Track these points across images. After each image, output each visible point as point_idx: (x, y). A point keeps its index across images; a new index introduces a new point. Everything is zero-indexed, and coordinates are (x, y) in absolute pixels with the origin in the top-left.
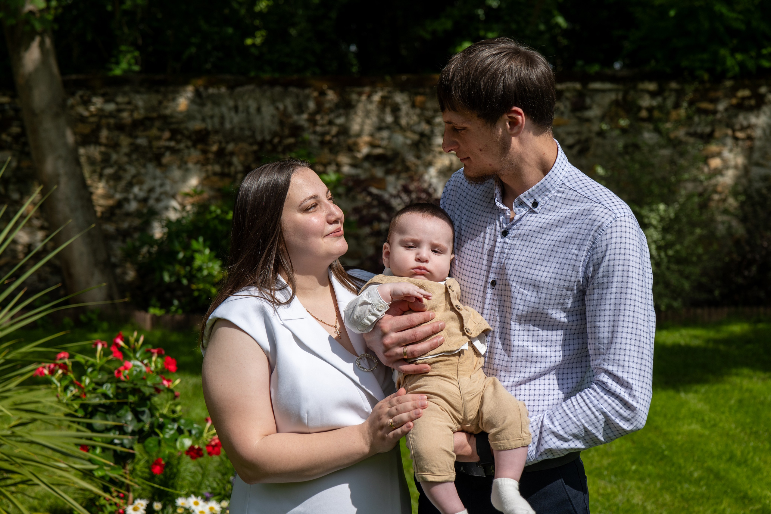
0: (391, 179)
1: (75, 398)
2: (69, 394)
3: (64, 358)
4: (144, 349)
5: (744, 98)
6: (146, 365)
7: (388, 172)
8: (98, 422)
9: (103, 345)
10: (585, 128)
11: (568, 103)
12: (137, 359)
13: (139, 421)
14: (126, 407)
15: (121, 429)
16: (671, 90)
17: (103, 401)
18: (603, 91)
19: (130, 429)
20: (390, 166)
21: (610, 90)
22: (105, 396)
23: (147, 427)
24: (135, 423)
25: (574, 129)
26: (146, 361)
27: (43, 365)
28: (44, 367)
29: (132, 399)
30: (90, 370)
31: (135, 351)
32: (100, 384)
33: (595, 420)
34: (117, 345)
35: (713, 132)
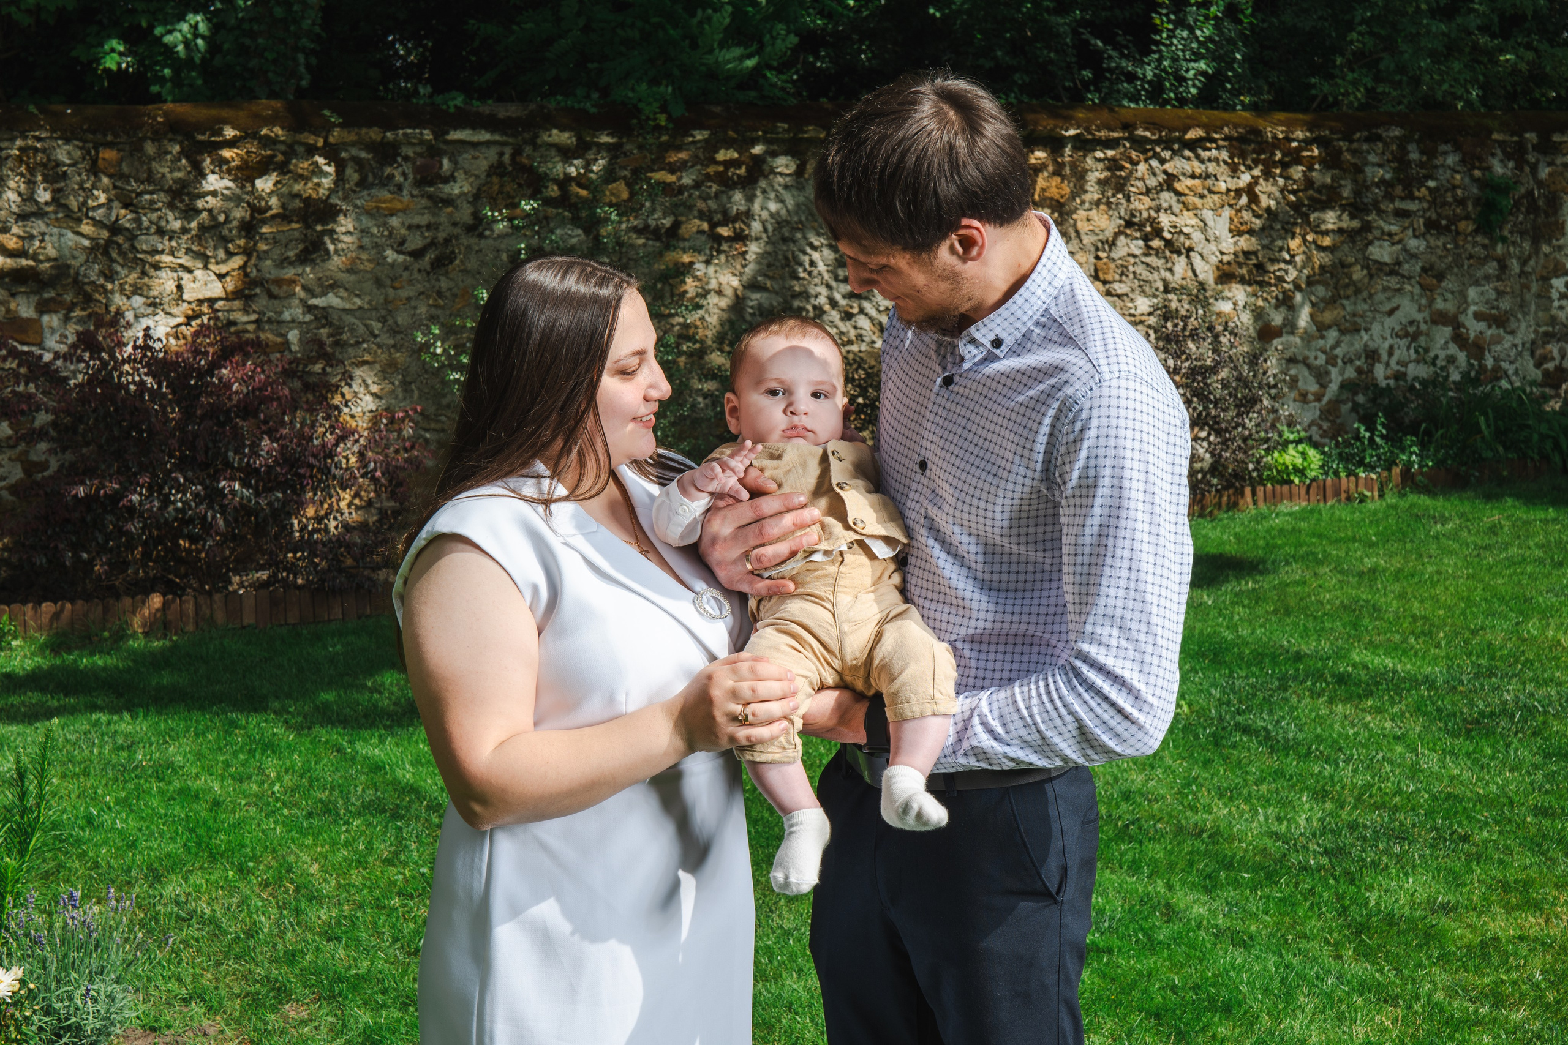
0: (51, 320)
5: (729, 164)
7: (43, 308)
10: (444, 215)
11: (408, 168)
16: (600, 146)
18: (475, 145)
20: (49, 294)
21: (488, 144)
25: (424, 219)
33: (1059, 722)
35: (676, 225)
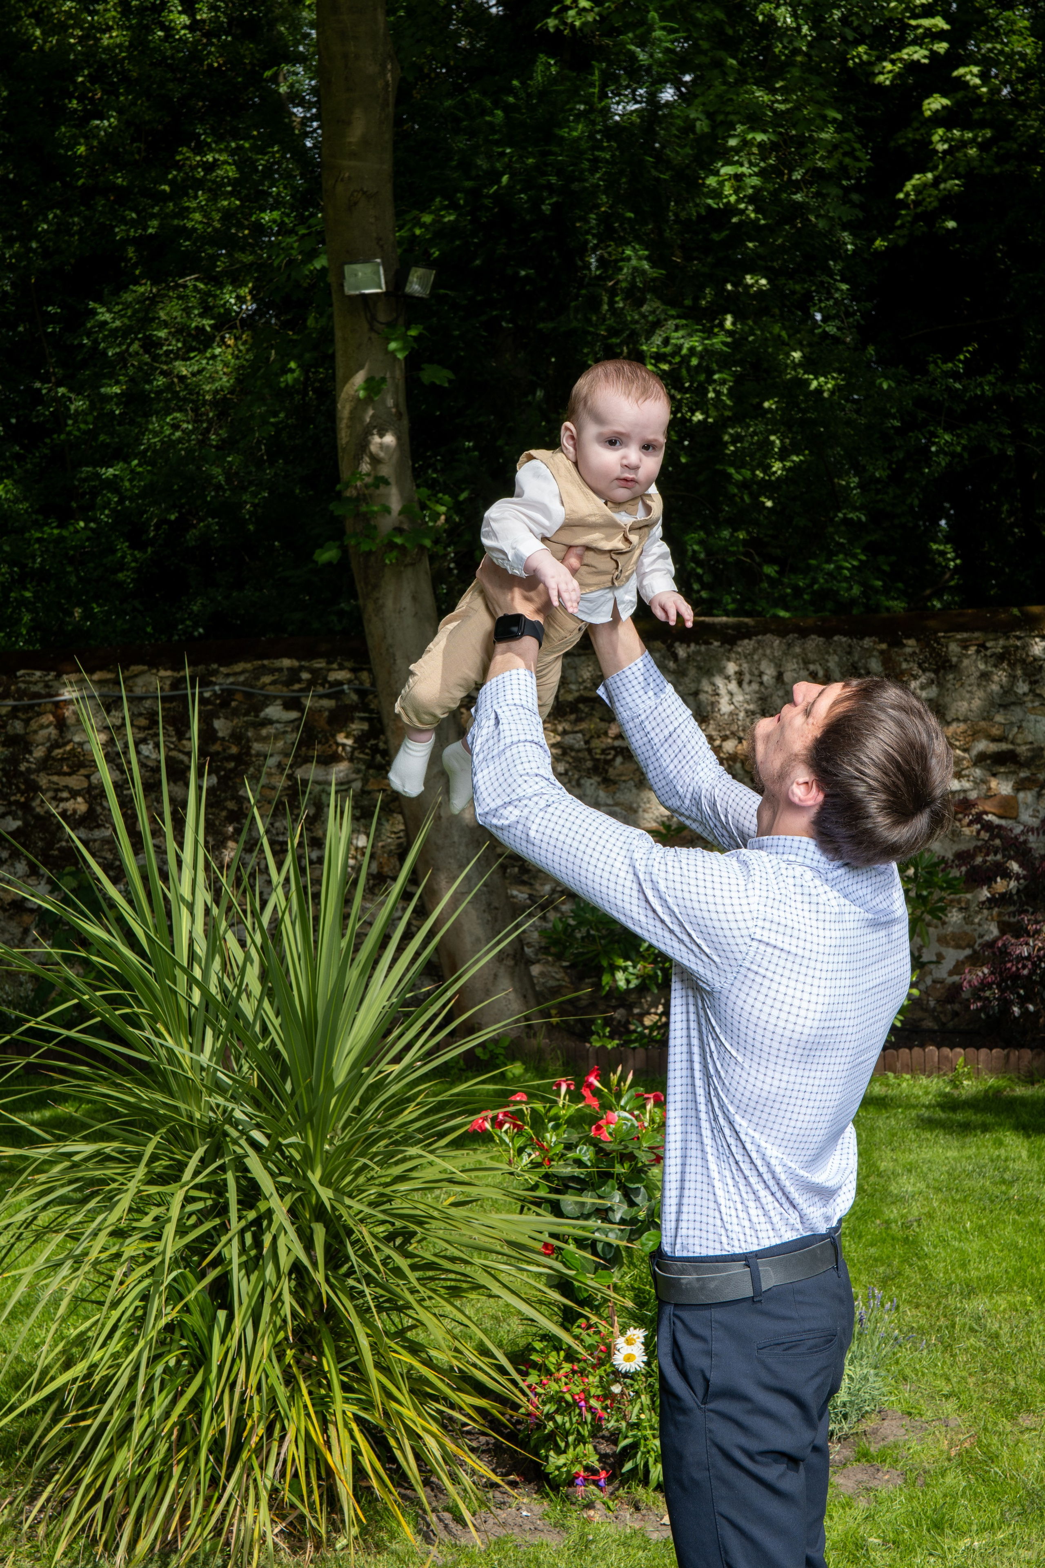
1: (535, 1165)
2: (525, 1160)
3: (521, 1102)
4: (633, 1092)
6: (637, 1118)
8: (569, 1201)
9: (568, 1086)
12: (623, 1108)
13: (632, 1204)
14: (611, 1182)
15: (603, 1214)
17: (577, 1171)
19: (618, 1217)
22: (579, 1163)
23: (642, 1215)
24: (625, 1207)
26: (636, 1113)
27: (483, 1114)
28: (485, 1119)
29: (620, 1169)
30: (551, 1124)
31: (619, 1096)
32: (569, 1147)
34: (590, 1086)
